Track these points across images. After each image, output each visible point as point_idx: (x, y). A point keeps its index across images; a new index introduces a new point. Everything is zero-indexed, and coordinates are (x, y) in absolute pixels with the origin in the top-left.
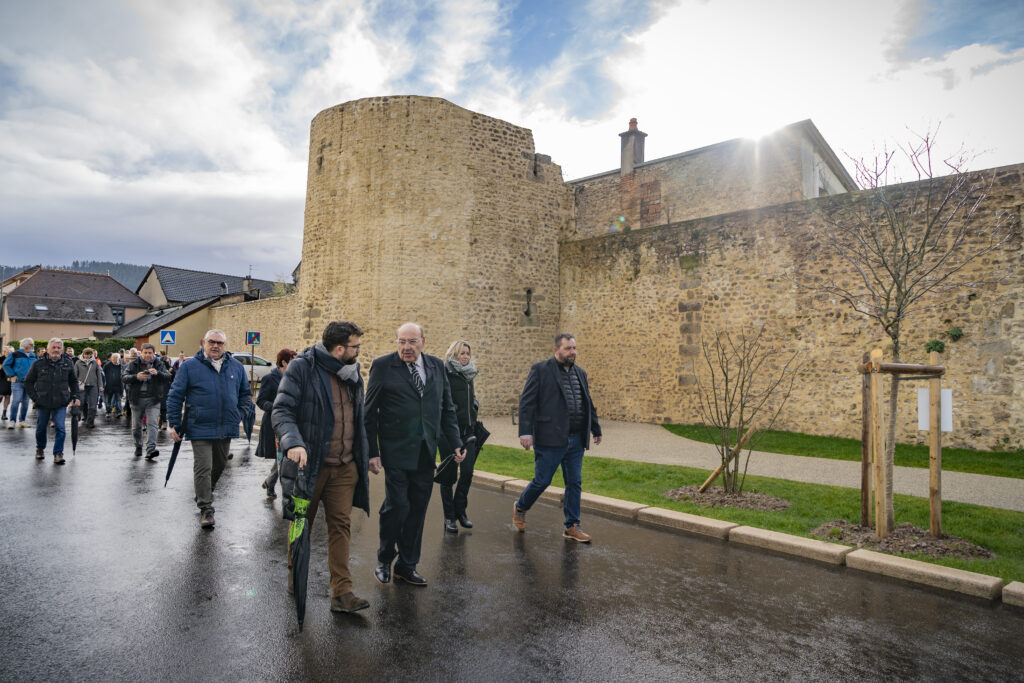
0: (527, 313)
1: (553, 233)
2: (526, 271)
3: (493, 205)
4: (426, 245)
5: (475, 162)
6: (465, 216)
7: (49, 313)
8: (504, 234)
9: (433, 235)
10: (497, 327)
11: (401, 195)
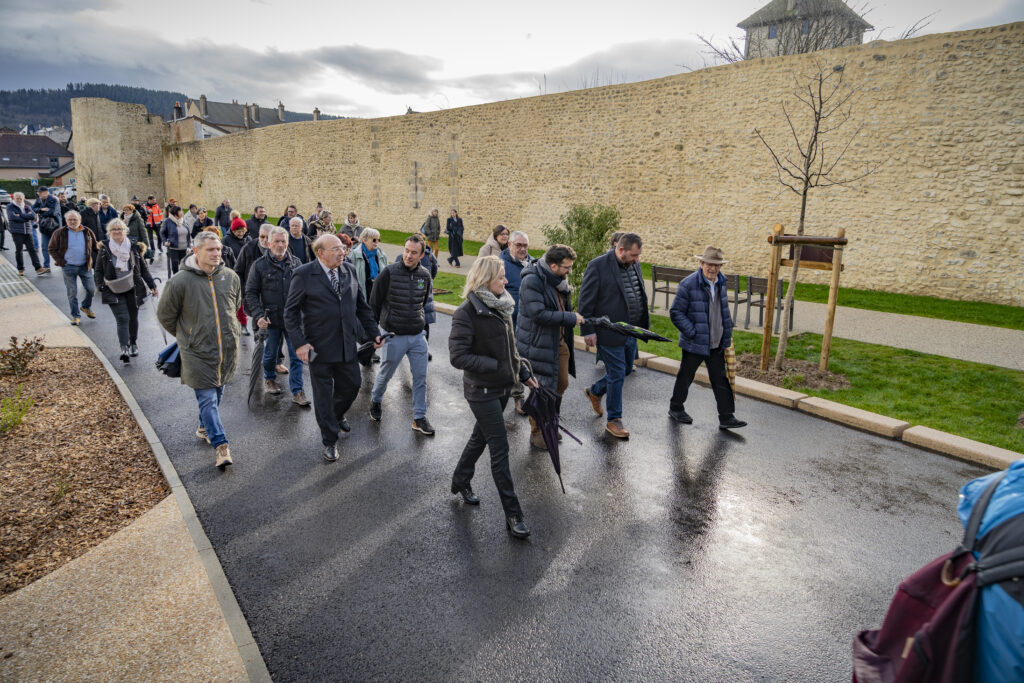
0: (149, 173)
1: (159, 143)
2: (147, 158)
3: (130, 136)
4: (105, 151)
5: (121, 121)
6: (119, 140)
7: (10, 162)
8: (135, 145)
9: (107, 147)
10: (135, 178)
11: (94, 134)
